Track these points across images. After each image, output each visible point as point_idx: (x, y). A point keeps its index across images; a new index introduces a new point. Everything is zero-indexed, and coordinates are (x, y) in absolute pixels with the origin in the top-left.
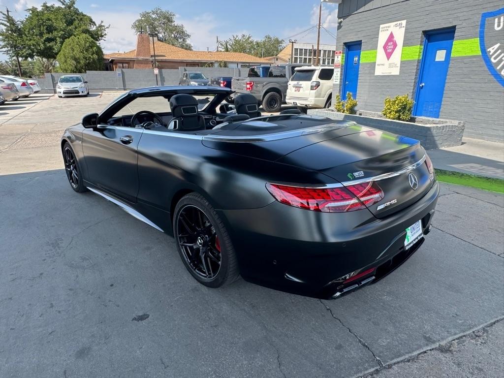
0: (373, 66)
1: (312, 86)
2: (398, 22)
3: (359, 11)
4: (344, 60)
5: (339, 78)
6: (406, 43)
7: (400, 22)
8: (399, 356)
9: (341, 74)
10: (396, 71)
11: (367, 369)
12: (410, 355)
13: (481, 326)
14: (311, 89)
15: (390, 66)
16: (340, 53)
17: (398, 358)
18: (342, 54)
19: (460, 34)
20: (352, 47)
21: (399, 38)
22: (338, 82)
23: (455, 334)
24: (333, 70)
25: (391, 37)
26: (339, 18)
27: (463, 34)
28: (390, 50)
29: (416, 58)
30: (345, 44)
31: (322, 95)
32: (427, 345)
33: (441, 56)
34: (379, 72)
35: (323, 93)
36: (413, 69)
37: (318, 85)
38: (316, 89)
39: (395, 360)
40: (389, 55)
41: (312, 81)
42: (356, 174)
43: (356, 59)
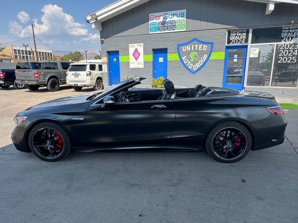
0: (128, 63)
1: (87, 74)
2: (139, 44)
3: (114, 36)
4: (108, 60)
5: (107, 69)
6: (145, 53)
7: (140, 44)
9: (107, 67)
10: (142, 66)
14: (87, 76)
15: (138, 63)
16: (105, 56)
18: (106, 57)
19: (170, 51)
20: (113, 54)
21: (141, 51)
22: (106, 71)
24: (102, 65)
25: (136, 50)
26: (101, 38)
28: (137, 56)
29: (152, 61)
30: (107, 52)
31: (93, 79)
33: (161, 60)
34: (132, 66)
36: (151, 65)
37: (90, 74)
38: (90, 76)
40: (136, 59)
41: (86, 71)
43: (115, 60)
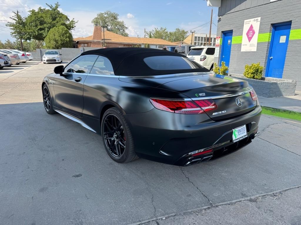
0: (240, 45)
1: (201, 59)
2: (256, 19)
3: (232, 11)
4: (222, 42)
5: (218, 53)
6: (261, 32)
7: (257, 18)
8: (224, 202)
9: (220, 51)
10: (254, 49)
11: (203, 207)
12: (231, 202)
13: (279, 191)
14: (201, 61)
15: (251, 45)
16: (219, 37)
17: (223, 202)
18: (220, 38)
19: (294, 26)
20: (227, 34)
21: (256, 28)
22: (218, 56)
23: (261, 194)
24: (214, 49)
25: (251, 27)
26: (219, 16)
27: (296, 25)
28: (251, 36)
29: (267, 40)
30: (222, 32)
31: (207, 64)
32: (242, 198)
33: (283, 39)
34: (243, 49)
35: (208, 63)
36: (265, 48)
37: (205, 58)
38: (203, 60)
39: (221, 204)
40: (250, 39)
41: (201, 55)
42: (200, 94)
43: (229, 41)
